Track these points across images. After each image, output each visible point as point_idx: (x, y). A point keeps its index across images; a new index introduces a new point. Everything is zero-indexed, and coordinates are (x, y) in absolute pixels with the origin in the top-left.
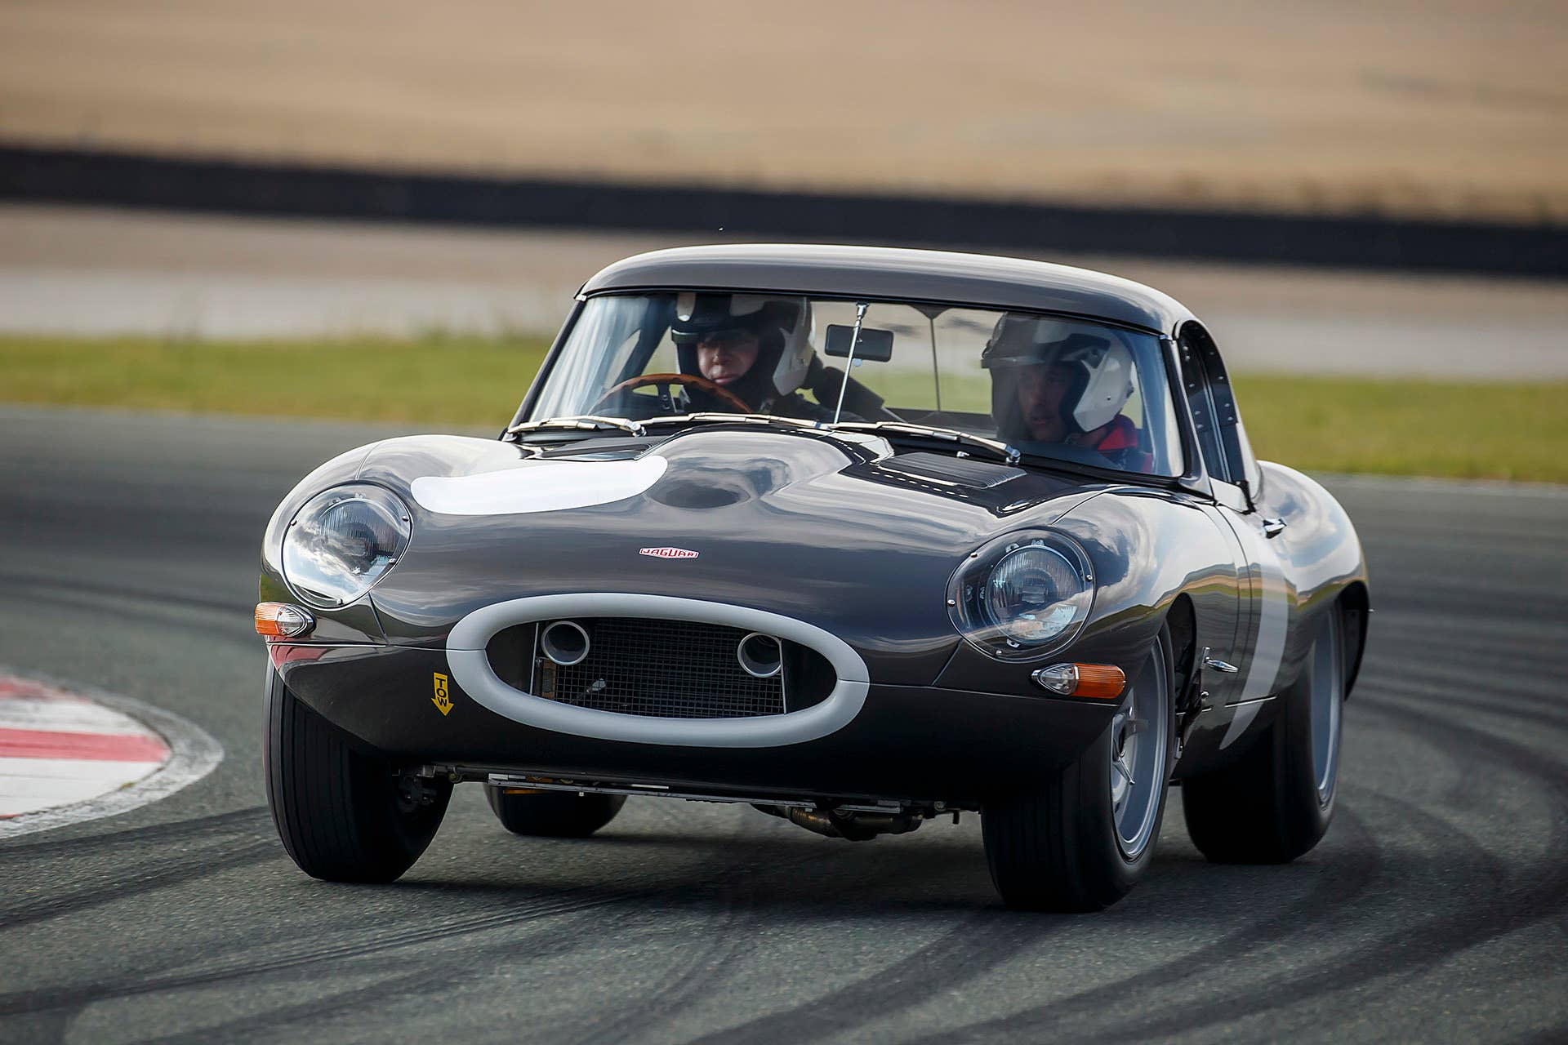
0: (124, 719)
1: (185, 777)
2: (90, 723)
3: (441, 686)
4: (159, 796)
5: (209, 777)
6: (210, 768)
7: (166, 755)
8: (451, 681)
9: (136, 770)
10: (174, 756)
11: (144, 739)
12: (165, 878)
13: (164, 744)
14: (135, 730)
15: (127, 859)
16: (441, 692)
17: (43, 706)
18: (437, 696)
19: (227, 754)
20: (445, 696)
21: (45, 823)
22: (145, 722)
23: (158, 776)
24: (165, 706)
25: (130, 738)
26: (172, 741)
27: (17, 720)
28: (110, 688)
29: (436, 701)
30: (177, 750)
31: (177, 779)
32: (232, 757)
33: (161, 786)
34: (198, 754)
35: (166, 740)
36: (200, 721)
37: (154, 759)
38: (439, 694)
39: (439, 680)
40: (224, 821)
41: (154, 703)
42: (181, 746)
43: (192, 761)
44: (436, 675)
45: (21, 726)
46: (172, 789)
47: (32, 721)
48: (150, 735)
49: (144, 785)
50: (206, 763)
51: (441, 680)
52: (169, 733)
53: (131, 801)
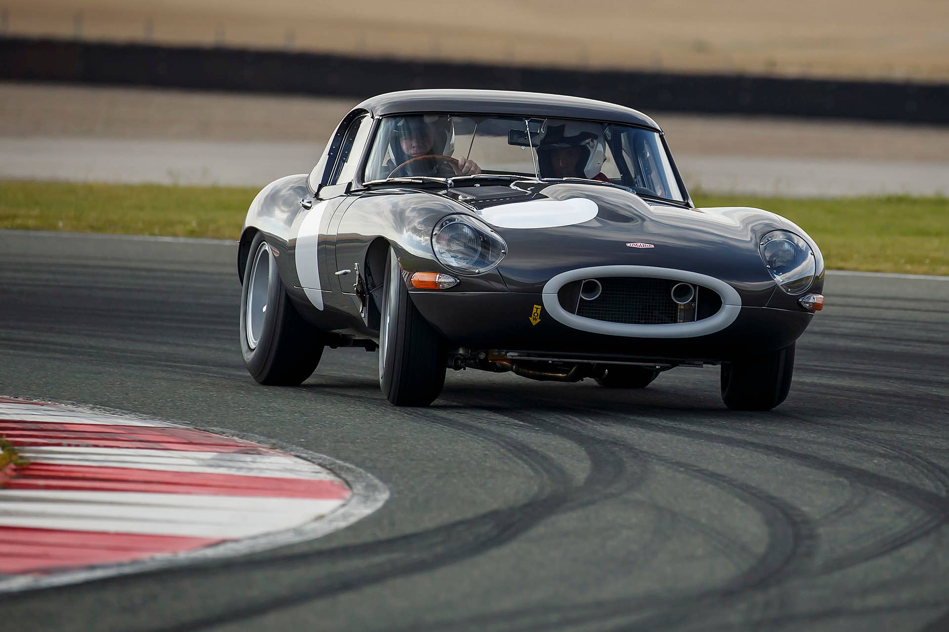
0: (318, 468)
1: (361, 510)
2: (291, 471)
3: (537, 311)
4: (343, 524)
5: (379, 512)
6: (379, 504)
7: (348, 494)
8: (543, 309)
9: (326, 505)
10: (354, 495)
11: (332, 482)
12: (348, 585)
13: (346, 487)
14: (325, 476)
15: (320, 571)
16: (536, 314)
17: (258, 458)
18: (533, 316)
19: (392, 494)
20: (537, 316)
21: (262, 545)
22: (332, 471)
23: (342, 510)
24: (346, 460)
25: (321, 482)
26: (351, 483)
27: (240, 468)
28: (307, 447)
29: (531, 319)
30: (355, 491)
31: (356, 512)
32: (396, 496)
33: (345, 516)
34: (371, 494)
35: (347, 483)
36: (372, 470)
37: (339, 497)
38: (534, 315)
39: (537, 309)
40: (389, 544)
41: (338, 457)
42: (359, 488)
43: (366, 499)
44: (535, 306)
45: (242, 473)
46: (353, 520)
47: (251, 469)
48: (337, 480)
49: (332, 516)
50: (376, 500)
51: (537, 308)
52: (350, 478)
53: (323, 529)
